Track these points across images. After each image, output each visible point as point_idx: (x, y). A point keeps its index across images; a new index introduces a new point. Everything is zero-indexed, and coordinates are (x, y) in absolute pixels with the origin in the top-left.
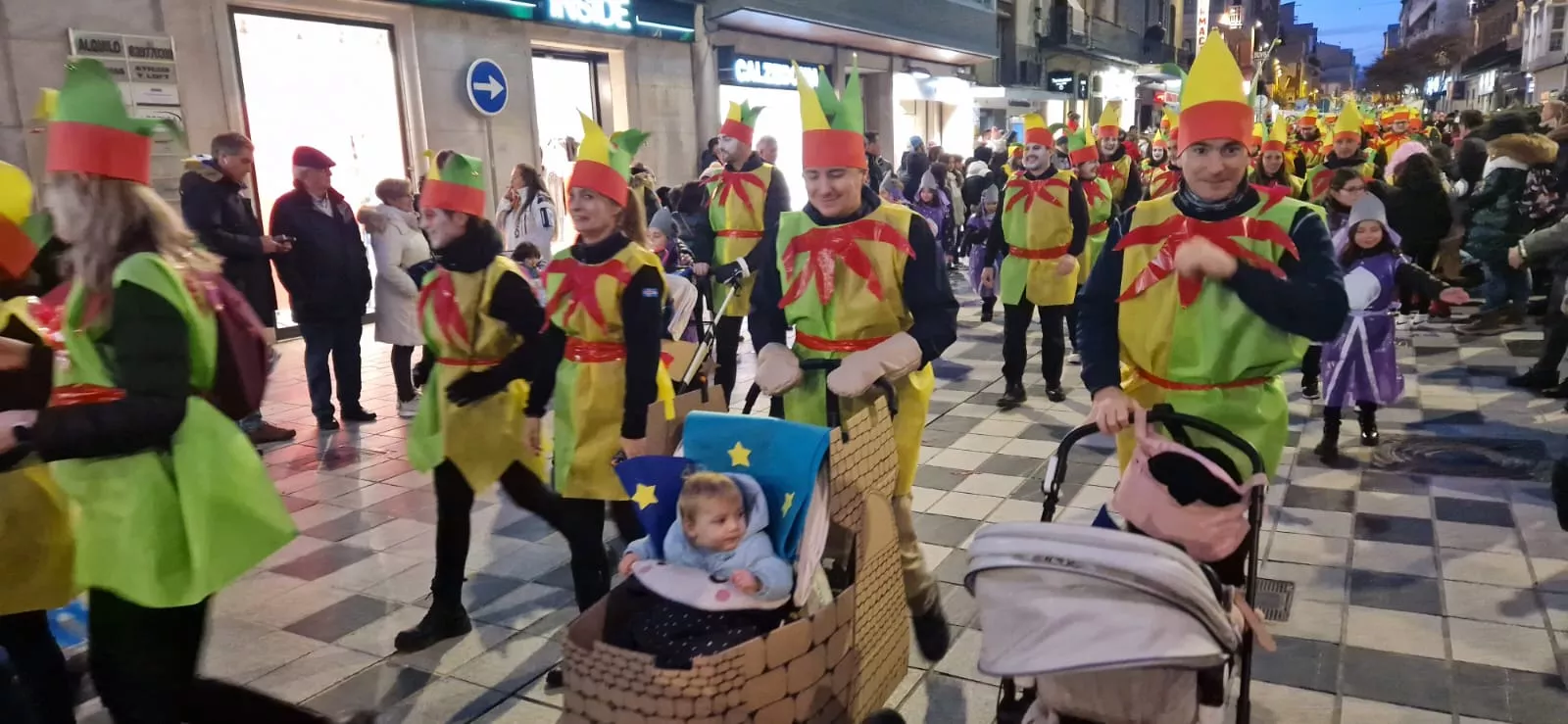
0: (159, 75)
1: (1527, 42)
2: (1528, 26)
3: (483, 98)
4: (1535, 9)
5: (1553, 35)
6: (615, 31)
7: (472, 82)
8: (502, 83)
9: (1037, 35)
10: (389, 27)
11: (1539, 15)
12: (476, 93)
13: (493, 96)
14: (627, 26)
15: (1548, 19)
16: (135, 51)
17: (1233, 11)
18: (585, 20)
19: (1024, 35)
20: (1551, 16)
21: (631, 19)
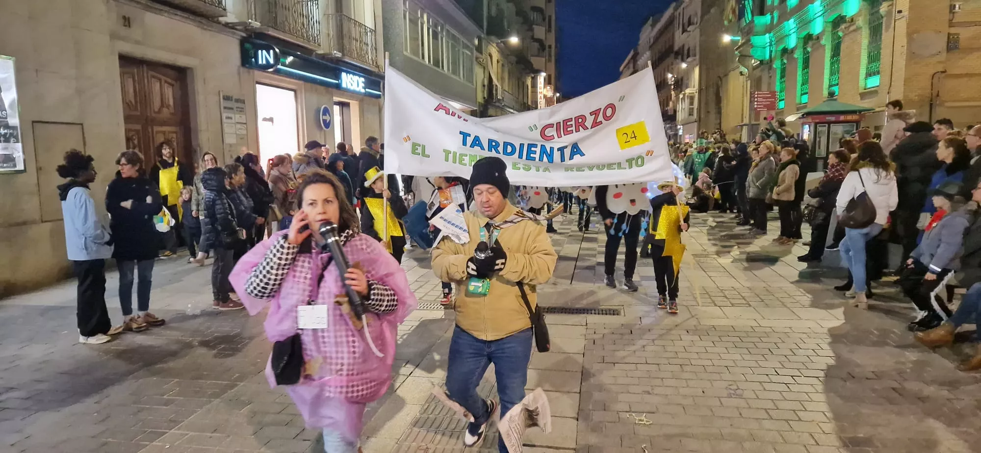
0: (241, 110)
1: (679, 111)
2: (679, 104)
3: (324, 121)
4: (681, 96)
5: (690, 109)
6: (358, 93)
7: (322, 115)
8: (330, 116)
9: (484, 98)
10: (295, 91)
11: (683, 99)
12: (323, 120)
13: (328, 121)
14: (363, 91)
15: (687, 101)
16: (237, 101)
17: (548, 87)
18: (352, 88)
19: (480, 99)
20: (689, 100)
21: (365, 89)
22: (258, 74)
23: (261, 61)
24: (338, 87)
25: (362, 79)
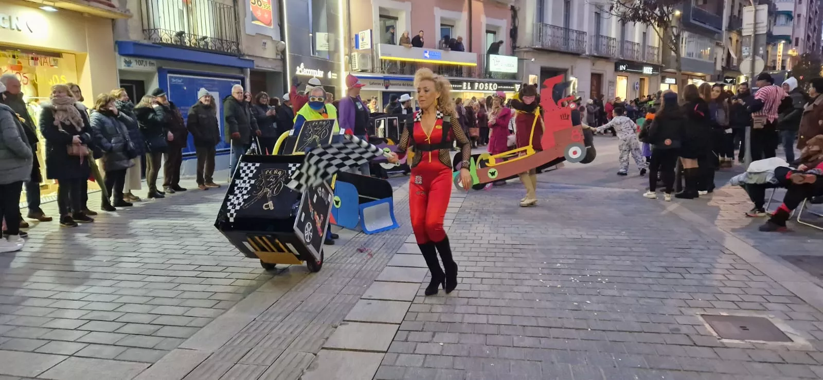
22: (620, 74)
23: (621, 69)
24: (641, 73)
25: (652, 68)
